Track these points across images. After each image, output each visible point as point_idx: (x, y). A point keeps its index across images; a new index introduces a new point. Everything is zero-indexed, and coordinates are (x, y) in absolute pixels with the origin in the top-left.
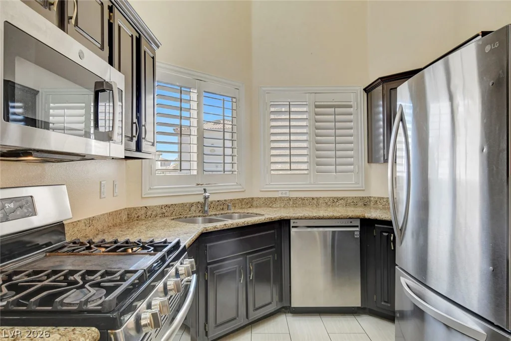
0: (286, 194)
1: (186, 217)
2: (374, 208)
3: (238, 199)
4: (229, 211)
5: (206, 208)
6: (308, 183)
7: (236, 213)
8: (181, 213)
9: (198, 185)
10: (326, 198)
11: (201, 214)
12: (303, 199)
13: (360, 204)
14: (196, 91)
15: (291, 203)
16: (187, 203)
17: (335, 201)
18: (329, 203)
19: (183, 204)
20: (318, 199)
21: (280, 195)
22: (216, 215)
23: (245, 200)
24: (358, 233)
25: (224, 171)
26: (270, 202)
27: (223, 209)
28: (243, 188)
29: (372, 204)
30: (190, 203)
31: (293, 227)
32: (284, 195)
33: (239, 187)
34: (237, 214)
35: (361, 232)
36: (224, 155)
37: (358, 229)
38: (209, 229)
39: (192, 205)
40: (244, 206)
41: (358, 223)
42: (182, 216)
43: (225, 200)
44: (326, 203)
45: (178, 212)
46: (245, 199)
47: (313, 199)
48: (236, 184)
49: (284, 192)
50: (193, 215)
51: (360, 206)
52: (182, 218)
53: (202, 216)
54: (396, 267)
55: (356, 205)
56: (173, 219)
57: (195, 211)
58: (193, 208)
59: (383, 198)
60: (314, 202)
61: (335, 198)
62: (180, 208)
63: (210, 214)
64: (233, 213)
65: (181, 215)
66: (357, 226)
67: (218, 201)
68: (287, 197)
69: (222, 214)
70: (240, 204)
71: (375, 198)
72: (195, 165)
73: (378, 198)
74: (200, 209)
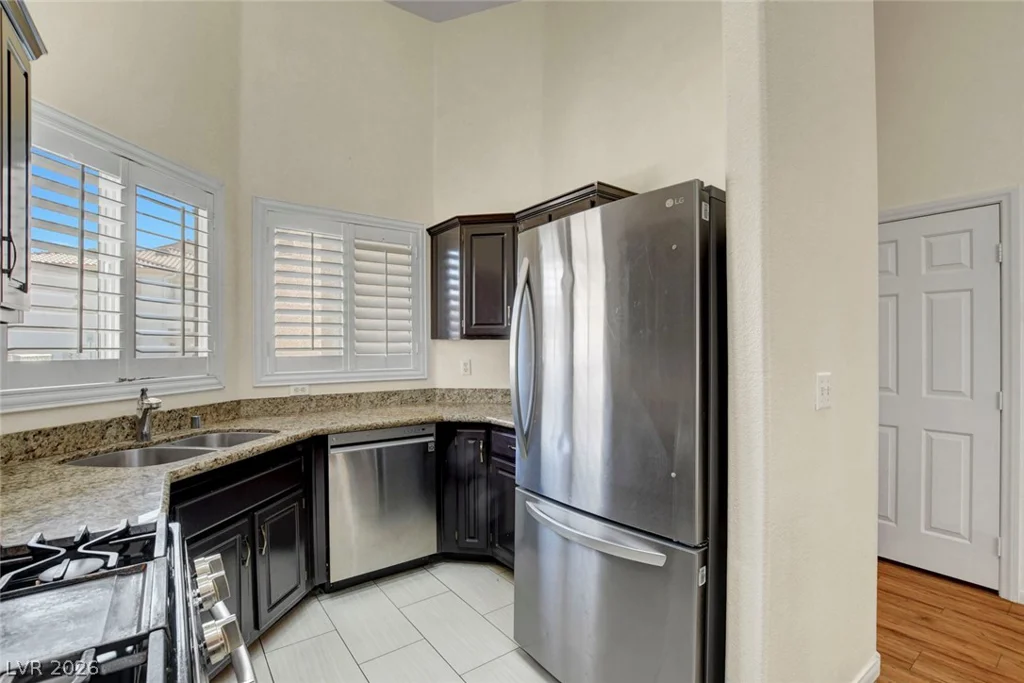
0: (303, 390)
1: (96, 453)
2: (440, 404)
3: (210, 405)
4: (196, 430)
5: (145, 430)
6: (342, 369)
7: (211, 432)
8: (79, 445)
9: (123, 380)
10: (371, 394)
11: (131, 443)
12: (333, 398)
13: (421, 400)
14: (119, 181)
15: (313, 405)
16: (97, 422)
17: (384, 398)
18: (376, 402)
19: (84, 424)
20: (358, 395)
21: (293, 394)
22: (169, 441)
23: (224, 406)
24: (433, 445)
25: (184, 352)
26: (276, 407)
27: (179, 427)
28: (220, 383)
29: (437, 398)
30: (102, 422)
31: (332, 447)
32: (300, 393)
33: (214, 381)
34: (215, 435)
35: (437, 443)
36: (184, 321)
37: (432, 439)
38: (182, 473)
39: (108, 425)
40: (222, 418)
41: (432, 429)
42: (85, 452)
43: (184, 410)
44: (372, 402)
45: (72, 444)
46: (224, 403)
47: (350, 396)
48: (205, 376)
49: (300, 387)
50: (114, 446)
51: (420, 404)
52: (85, 456)
53: (136, 447)
54: (517, 488)
55: (414, 402)
56: (63, 461)
57: (116, 437)
58: (112, 431)
59: (453, 390)
60: (352, 401)
61: (385, 393)
62: (78, 433)
63: (155, 441)
64: (205, 433)
65: (79, 449)
66: (431, 435)
67: (169, 412)
68: (306, 396)
69: (182, 437)
70: (215, 415)
71: (441, 389)
72: (114, 340)
73: (447, 389)
74: (127, 431)
